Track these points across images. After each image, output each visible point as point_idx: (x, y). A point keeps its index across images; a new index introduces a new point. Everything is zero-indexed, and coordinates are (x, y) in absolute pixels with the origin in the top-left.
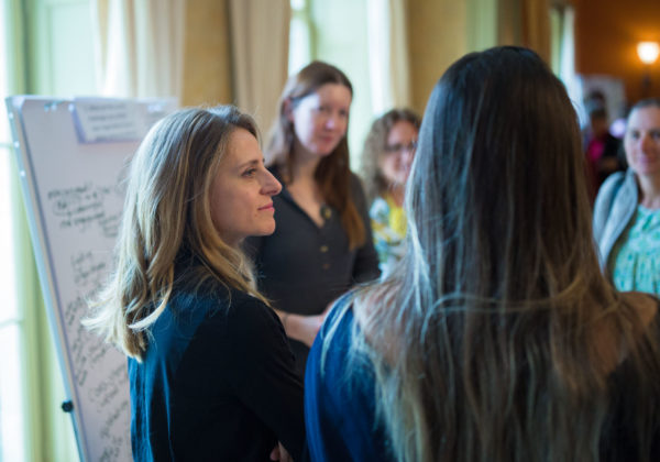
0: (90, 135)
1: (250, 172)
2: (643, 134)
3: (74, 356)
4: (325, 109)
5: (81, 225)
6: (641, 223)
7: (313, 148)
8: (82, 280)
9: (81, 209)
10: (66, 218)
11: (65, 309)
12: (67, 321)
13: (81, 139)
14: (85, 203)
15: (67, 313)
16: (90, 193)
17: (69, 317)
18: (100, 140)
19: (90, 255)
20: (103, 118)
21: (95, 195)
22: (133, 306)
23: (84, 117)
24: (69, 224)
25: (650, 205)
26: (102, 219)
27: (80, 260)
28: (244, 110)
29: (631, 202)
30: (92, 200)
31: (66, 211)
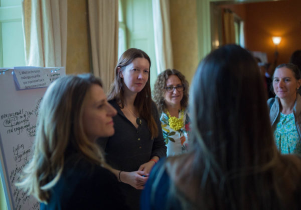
0: (22, 86)
1: (101, 106)
2: (280, 80)
3: (14, 198)
4: (136, 70)
5: (18, 131)
6: (282, 120)
7: (133, 89)
8: (19, 159)
9: (17, 123)
10: (10, 128)
11: (10, 174)
12: (11, 181)
13: (18, 88)
14: (20, 120)
15: (11, 177)
16: (22, 115)
17: (12, 178)
18: (27, 88)
19: (22, 146)
20: (29, 78)
21: (25, 116)
22: (43, 177)
23: (19, 77)
24: (12, 131)
25: (285, 112)
26: (28, 128)
27: (18, 149)
28: (97, 75)
29: (277, 110)
30: (24, 118)
31: (10, 124)
